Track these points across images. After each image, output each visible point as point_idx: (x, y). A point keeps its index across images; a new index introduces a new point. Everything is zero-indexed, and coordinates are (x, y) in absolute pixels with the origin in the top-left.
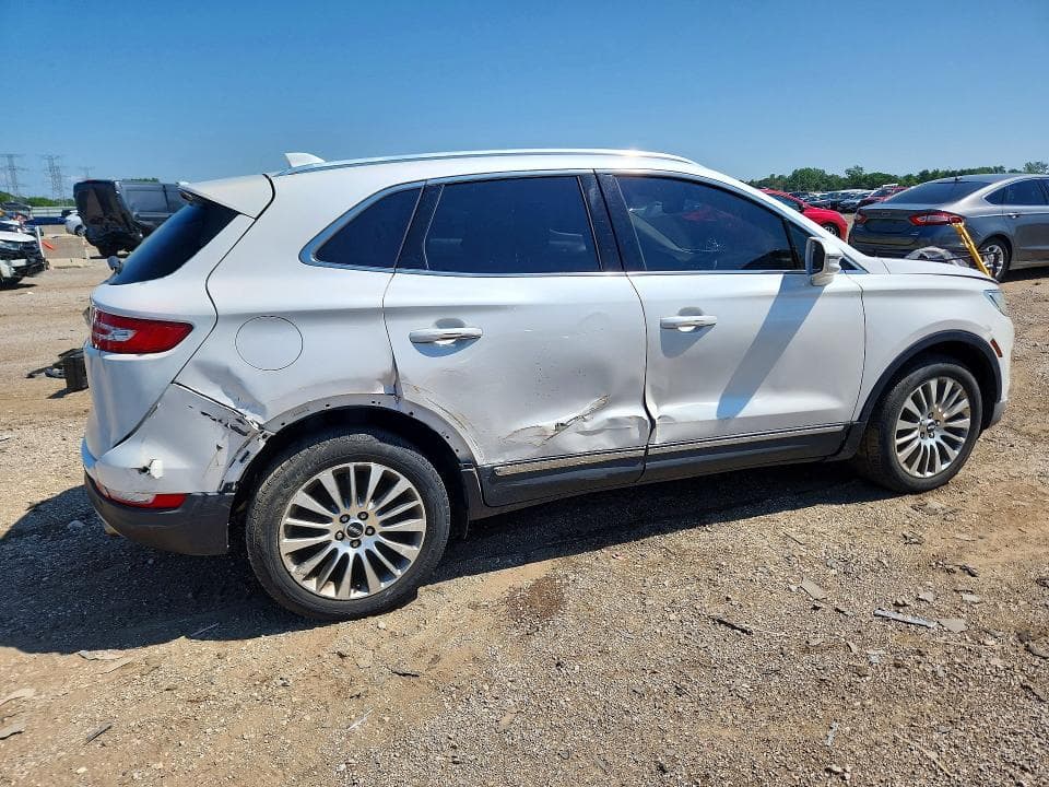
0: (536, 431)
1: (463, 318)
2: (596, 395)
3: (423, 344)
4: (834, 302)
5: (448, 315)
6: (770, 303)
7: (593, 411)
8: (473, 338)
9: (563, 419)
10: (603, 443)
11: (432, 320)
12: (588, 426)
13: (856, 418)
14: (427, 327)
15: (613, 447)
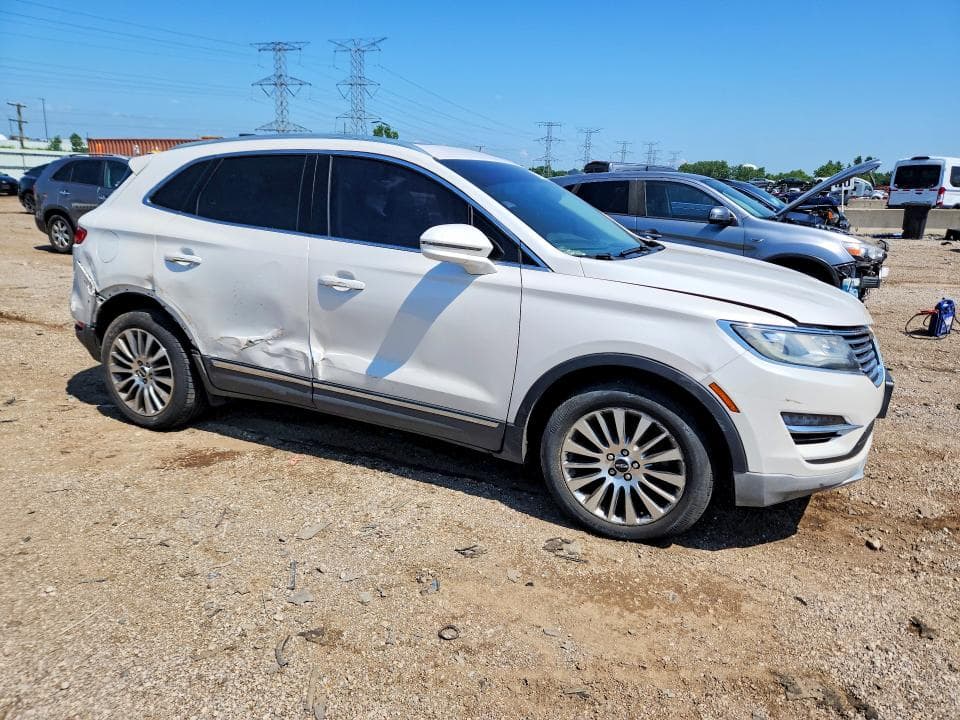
0: (234, 342)
1: (193, 248)
2: (276, 327)
3: (172, 263)
4: (492, 294)
5: (188, 245)
6: (416, 281)
7: (275, 338)
8: (197, 264)
9: (253, 338)
10: (281, 365)
11: (179, 247)
12: (271, 349)
13: (512, 420)
14: (175, 252)
15: (287, 371)
